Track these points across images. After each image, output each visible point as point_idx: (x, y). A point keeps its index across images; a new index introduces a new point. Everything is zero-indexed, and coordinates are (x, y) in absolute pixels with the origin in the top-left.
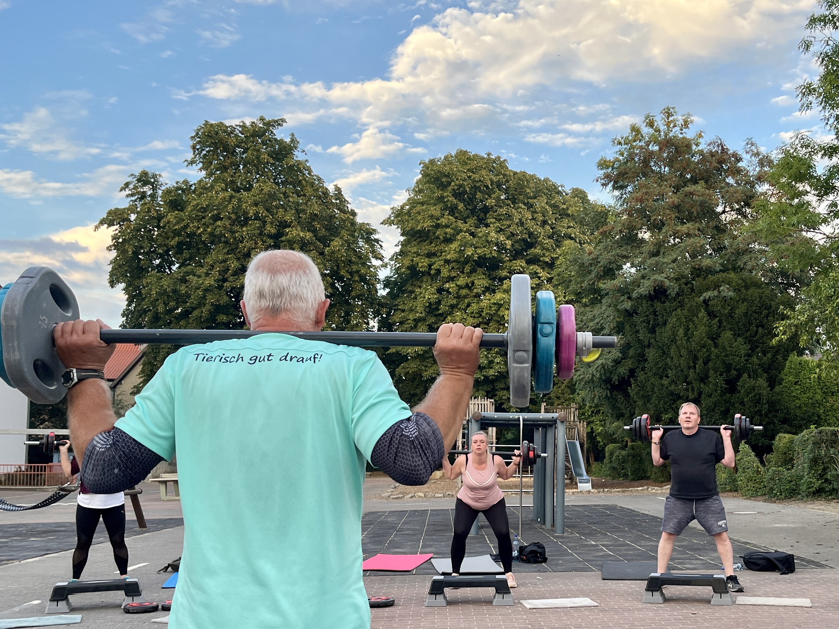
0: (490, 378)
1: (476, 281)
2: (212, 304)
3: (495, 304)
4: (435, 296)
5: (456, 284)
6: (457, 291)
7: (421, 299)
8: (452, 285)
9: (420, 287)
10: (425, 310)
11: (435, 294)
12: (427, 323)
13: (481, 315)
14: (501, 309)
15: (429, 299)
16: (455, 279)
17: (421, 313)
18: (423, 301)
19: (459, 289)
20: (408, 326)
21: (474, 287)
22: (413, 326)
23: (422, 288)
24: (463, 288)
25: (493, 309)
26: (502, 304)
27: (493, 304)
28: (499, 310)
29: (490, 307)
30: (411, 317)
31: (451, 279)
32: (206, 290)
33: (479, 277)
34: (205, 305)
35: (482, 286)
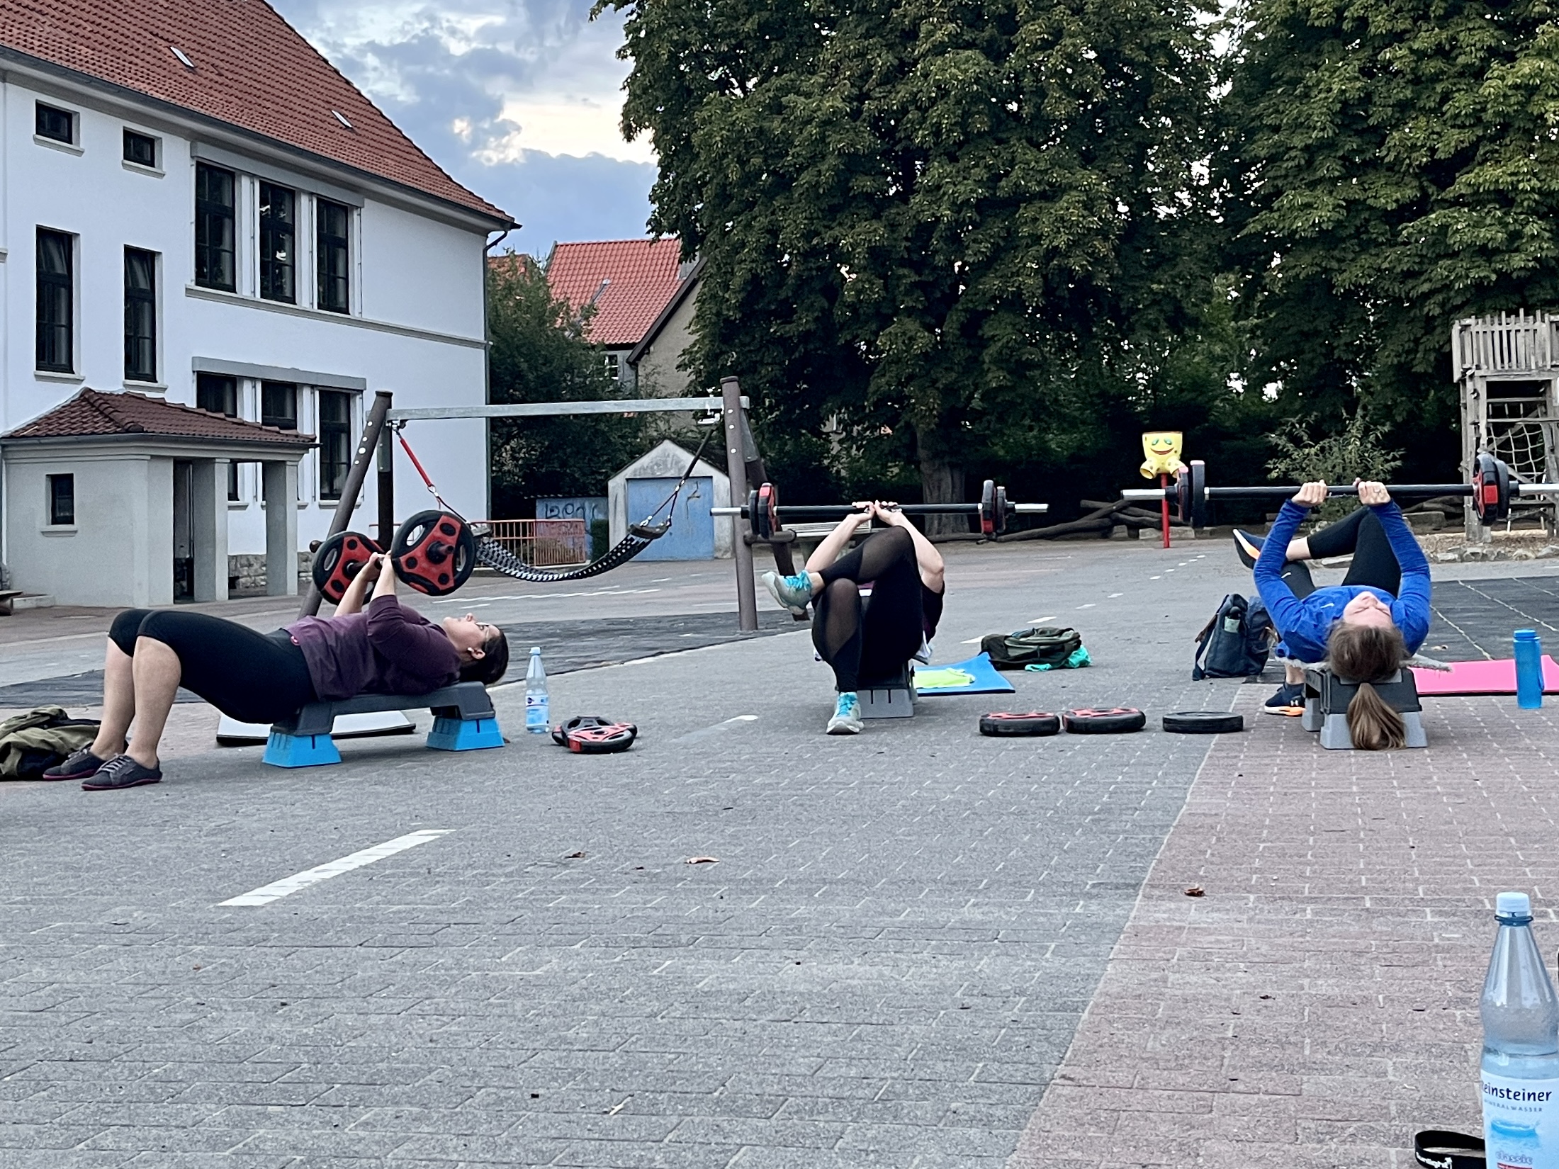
0: (1515, 275)
1: (1461, 36)
2: (841, 154)
3: (1516, 87)
4: (1358, 84)
5: (1410, 49)
6: (1413, 65)
7: (1323, 95)
8: (1400, 53)
9: (1316, 67)
10: (1331, 122)
11: (1357, 79)
12: (1340, 153)
13: (1479, 120)
14: (1536, 98)
15: (1344, 92)
16: (1407, 36)
17: (1323, 130)
18: (1326, 98)
19: (1420, 59)
20: (1291, 164)
21: (1457, 51)
22: (1303, 162)
23: (1323, 68)
24: (1430, 57)
25: (1513, 100)
26: (1537, 87)
27: (1510, 87)
28: (1528, 101)
29: (1505, 96)
30: (1298, 141)
31: (1397, 37)
32: (826, 123)
33: (1471, 26)
34: (823, 157)
35: (1479, 45)
